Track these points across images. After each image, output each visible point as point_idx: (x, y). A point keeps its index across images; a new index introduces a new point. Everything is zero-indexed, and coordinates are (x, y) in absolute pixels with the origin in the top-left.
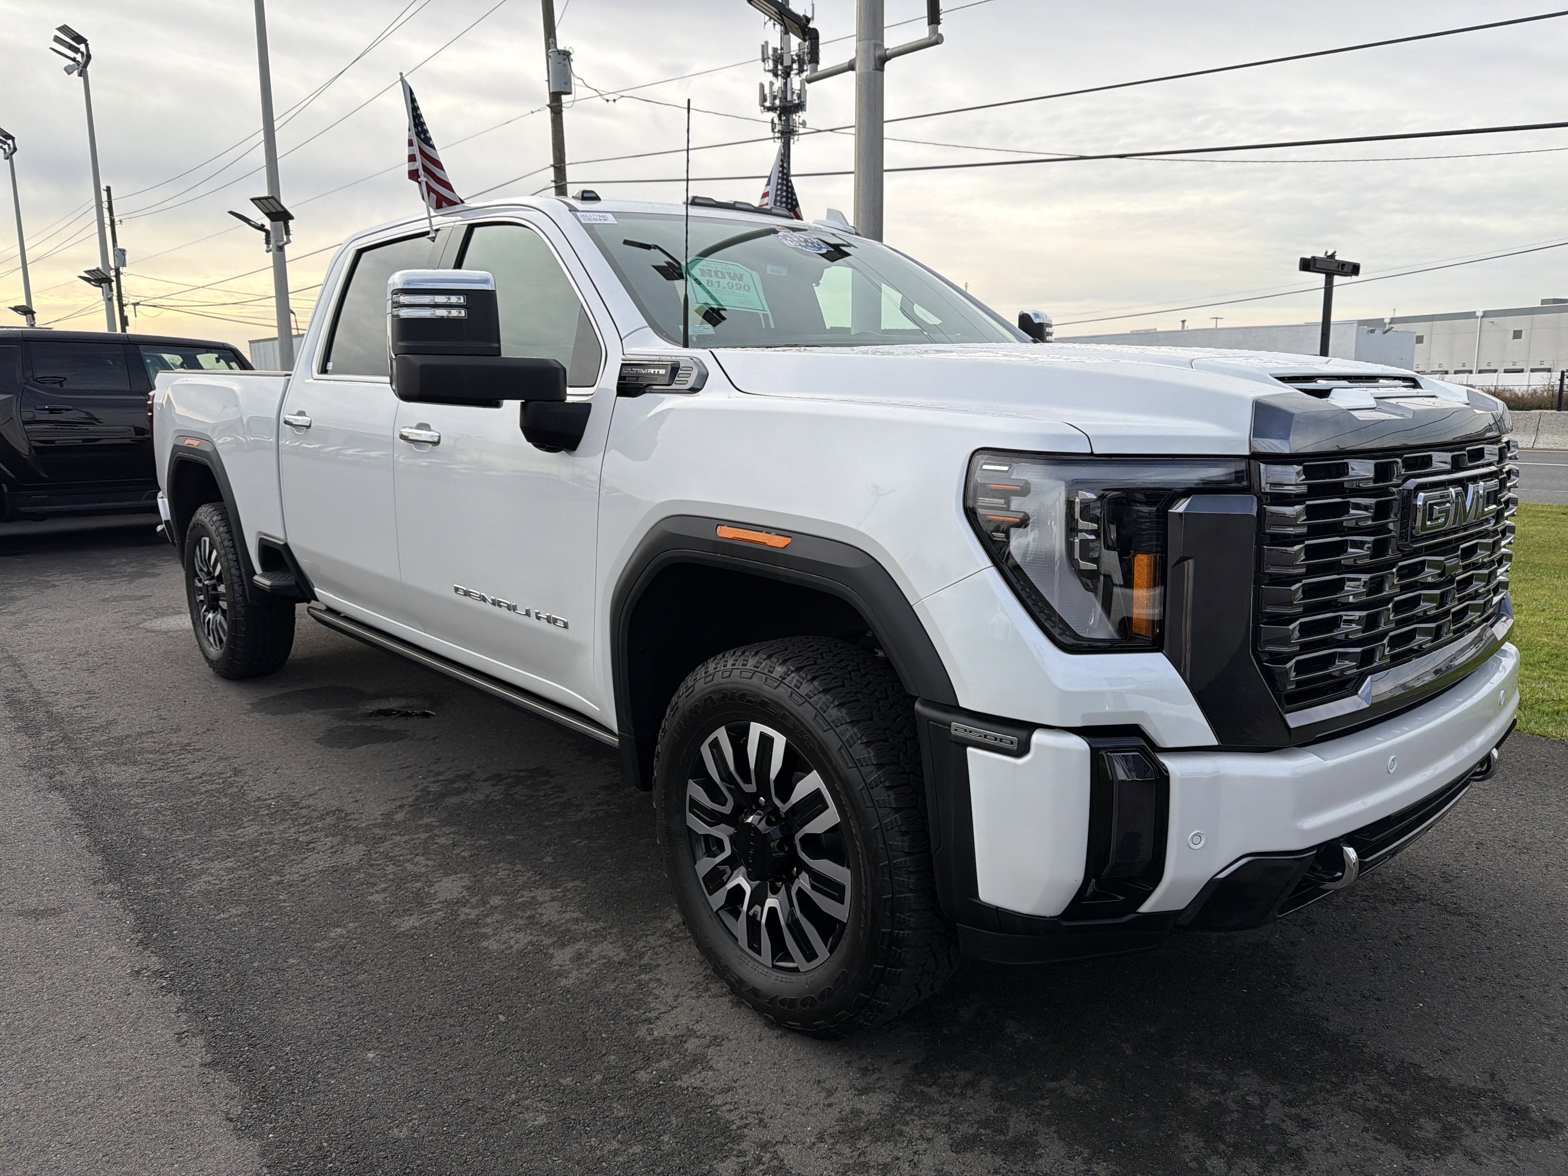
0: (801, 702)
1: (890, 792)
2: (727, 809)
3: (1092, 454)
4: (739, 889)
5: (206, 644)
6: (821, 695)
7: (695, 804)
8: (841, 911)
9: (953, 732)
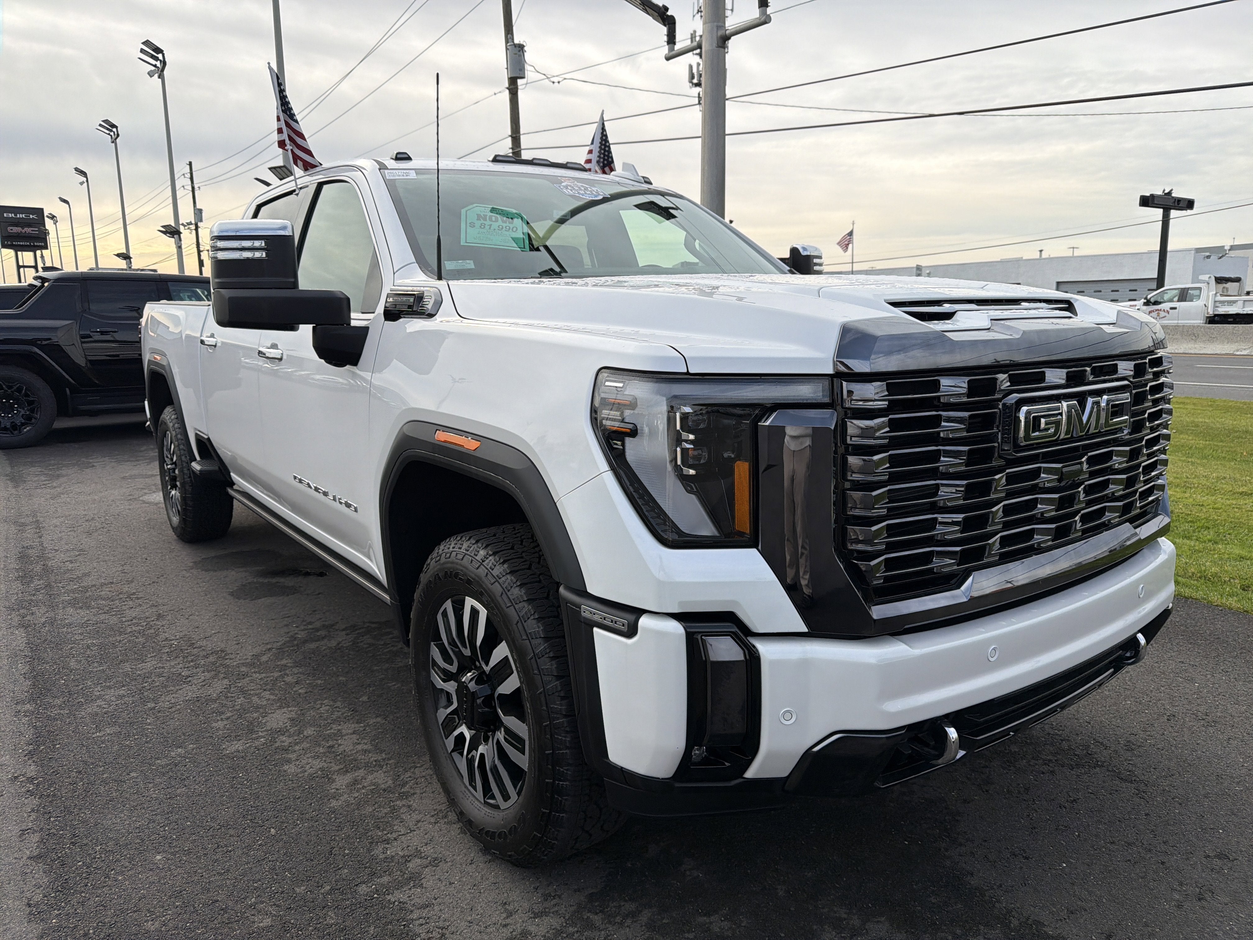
0: (493, 581)
1: (554, 662)
2: (453, 669)
3: (688, 373)
4: (461, 736)
5: (171, 514)
6: (508, 576)
7: (435, 663)
8: (523, 761)
9: (583, 614)
